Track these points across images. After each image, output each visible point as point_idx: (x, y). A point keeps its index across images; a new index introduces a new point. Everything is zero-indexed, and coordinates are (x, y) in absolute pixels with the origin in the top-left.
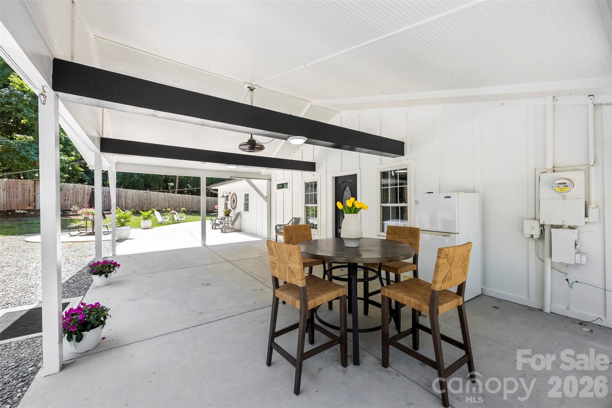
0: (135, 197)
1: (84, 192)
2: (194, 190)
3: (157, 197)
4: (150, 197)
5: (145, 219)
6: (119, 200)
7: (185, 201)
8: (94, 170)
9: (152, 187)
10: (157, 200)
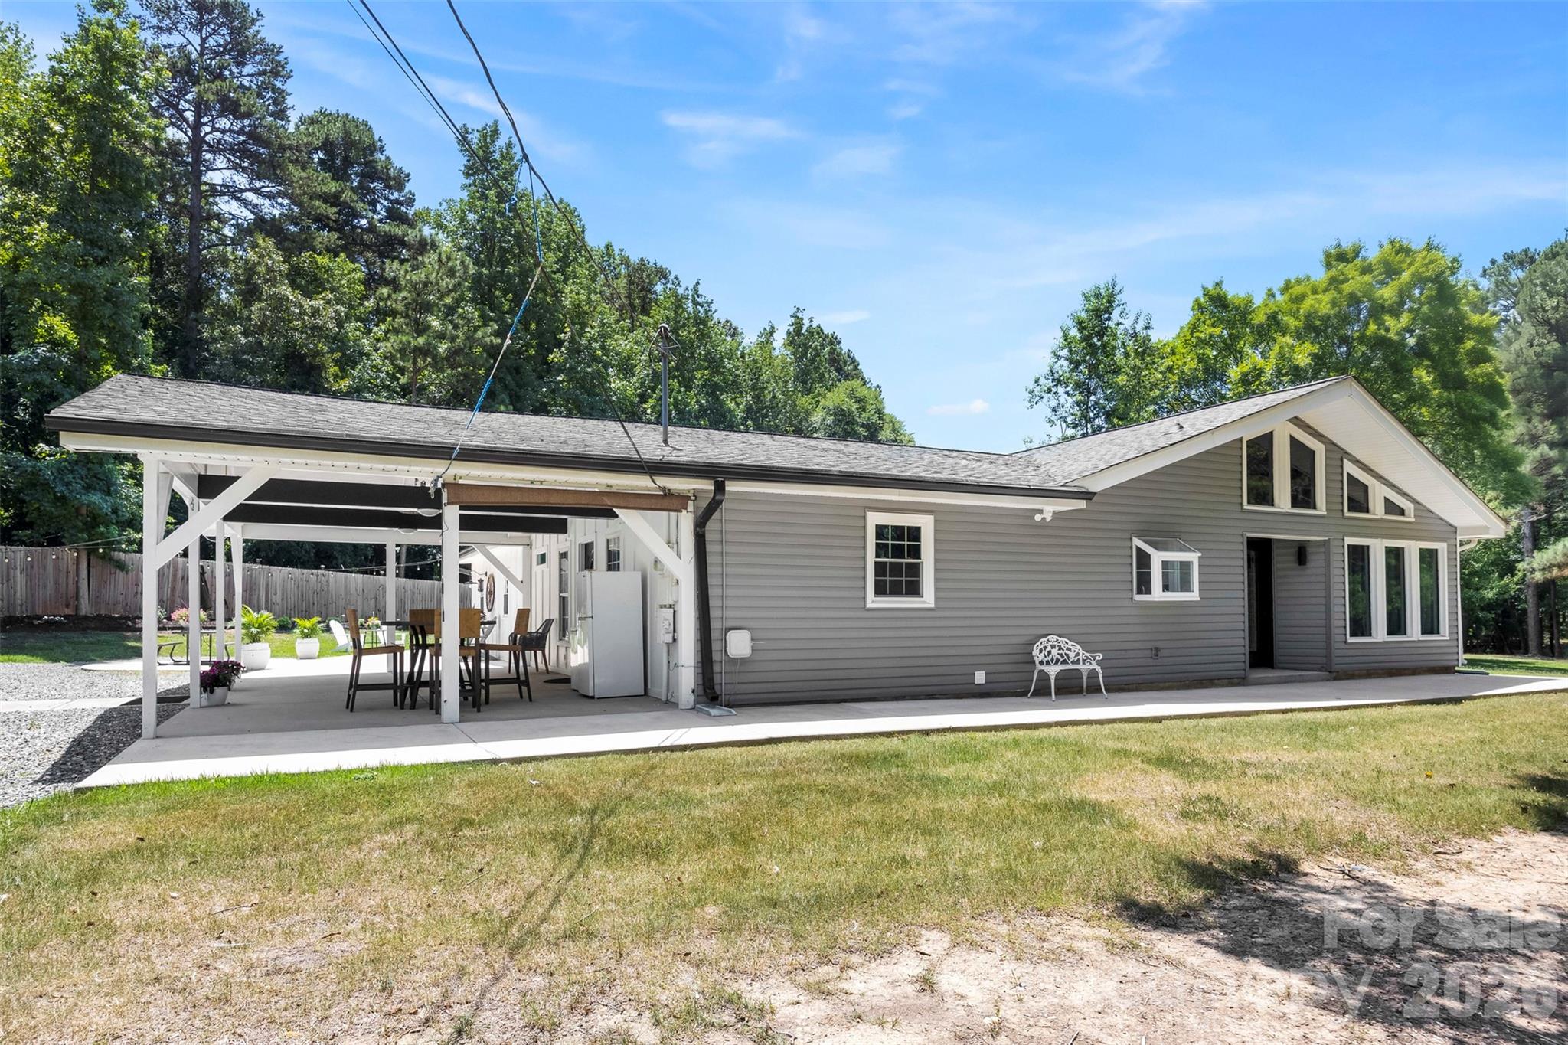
0: (291, 586)
1: (175, 575)
2: (416, 567)
3: (346, 587)
4: (328, 586)
5: (306, 636)
6: (251, 595)
7: (420, 597)
8: (214, 538)
9: (336, 558)
10: (346, 594)
